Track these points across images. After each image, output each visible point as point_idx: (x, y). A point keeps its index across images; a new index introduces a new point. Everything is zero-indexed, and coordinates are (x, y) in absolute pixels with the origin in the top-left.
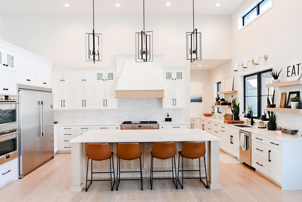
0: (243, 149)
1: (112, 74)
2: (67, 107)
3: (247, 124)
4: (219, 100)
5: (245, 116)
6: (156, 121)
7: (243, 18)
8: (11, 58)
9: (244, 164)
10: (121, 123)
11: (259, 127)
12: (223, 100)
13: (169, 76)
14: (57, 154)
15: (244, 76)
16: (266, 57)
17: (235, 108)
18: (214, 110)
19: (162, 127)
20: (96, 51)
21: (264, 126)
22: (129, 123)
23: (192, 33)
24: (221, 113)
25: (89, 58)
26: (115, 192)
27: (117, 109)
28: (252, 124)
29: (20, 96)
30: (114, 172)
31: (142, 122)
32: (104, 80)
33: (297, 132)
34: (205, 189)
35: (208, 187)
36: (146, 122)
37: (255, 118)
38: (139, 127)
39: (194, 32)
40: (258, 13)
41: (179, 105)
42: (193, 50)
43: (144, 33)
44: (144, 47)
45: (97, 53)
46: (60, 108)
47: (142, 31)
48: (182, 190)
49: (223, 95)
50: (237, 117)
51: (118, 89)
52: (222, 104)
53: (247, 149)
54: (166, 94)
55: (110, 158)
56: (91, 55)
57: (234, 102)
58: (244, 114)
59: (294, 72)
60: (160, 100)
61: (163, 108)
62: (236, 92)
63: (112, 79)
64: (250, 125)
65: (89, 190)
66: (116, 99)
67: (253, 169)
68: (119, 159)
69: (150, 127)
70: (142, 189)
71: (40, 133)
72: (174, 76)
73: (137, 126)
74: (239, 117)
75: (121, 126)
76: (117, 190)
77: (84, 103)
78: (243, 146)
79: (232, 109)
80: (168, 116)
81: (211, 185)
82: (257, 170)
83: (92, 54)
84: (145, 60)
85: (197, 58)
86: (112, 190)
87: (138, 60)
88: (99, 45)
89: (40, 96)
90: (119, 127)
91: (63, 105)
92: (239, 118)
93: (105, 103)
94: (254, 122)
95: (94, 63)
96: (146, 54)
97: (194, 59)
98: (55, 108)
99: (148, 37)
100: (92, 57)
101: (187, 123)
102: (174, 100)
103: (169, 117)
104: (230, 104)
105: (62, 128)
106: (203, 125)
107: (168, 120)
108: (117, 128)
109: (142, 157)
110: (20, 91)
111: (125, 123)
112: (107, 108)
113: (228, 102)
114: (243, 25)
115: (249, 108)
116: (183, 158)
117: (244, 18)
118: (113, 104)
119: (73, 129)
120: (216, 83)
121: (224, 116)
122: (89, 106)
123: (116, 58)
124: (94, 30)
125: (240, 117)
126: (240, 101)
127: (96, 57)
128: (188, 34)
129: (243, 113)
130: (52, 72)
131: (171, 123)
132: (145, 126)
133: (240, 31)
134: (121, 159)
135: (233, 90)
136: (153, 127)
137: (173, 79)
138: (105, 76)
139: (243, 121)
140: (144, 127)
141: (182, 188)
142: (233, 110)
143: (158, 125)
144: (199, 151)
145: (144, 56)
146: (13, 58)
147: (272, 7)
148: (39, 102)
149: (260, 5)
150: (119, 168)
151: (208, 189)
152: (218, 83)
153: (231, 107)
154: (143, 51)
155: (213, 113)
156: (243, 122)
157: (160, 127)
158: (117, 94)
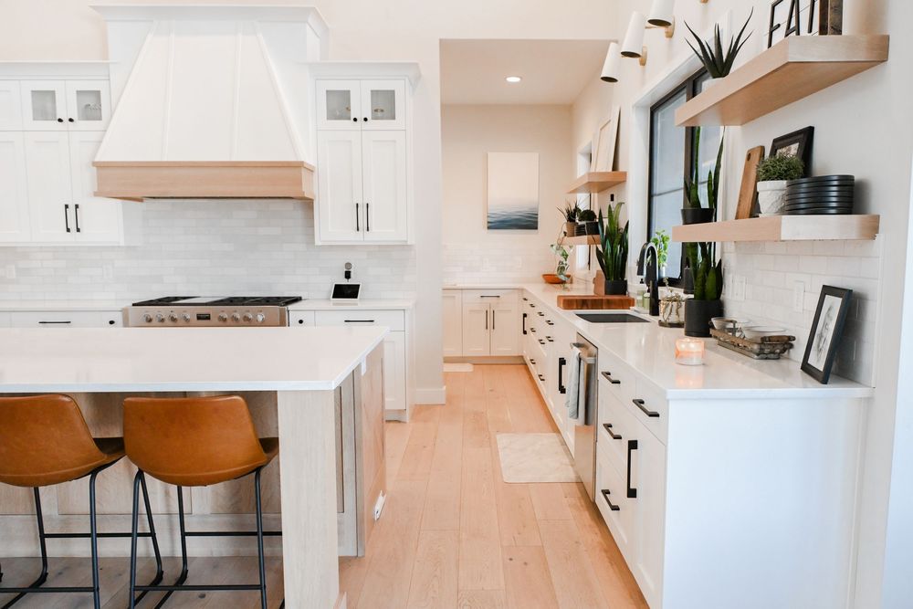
1: (98, 94)
3: (639, 309)
12: (587, 214)
13: (339, 106)
15: (652, 109)
17: (608, 243)
18: (566, 256)
19: (301, 322)
28: (652, 310)
32: (60, 120)
33: (791, 346)
38: (200, 317)
41: (383, 232)
53: (587, 421)
59: (793, 24)
61: (318, 242)
62: (624, 177)
63: (100, 116)
69: (246, 319)
72: (361, 106)
73: (191, 313)
74: (626, 281)
75: (125, 312)
78: (571, 409)
79: (597, 249)
80: (348, 275)
90: (118, 318)
92: (625, 285)
93: (72, 217)
94: (659, 302)
102: (362, 211)
103: (351, 282)
107: (345, 291)
108: (112, 323)
112: (80, 239)
118: (105, 220)
123: (106, 26)
125: (629, 283)
131: (356, 304)
132: (226, 316)
135: (613, 169)
137: (356, 120)
139: (631, 297)
140: (222, 319)
156: (631, 303)
157: (293, 318)
158: (101, 180)
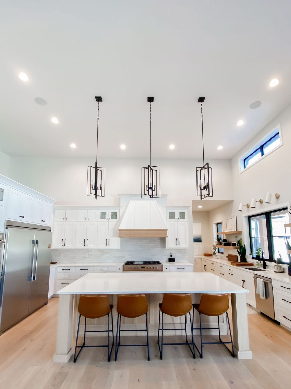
0: (261, 297)
1: (116, 213)
2: (68, 246)
3: (257, 267)
4: (221, 241)
5: (253, 258)
6: (159, 262)
7: (244, 160)
8: (2, 191)
9: (262, 314)
10: (123, 264)
11: (276, 271)
12: (225, 240)
13: (172, 216)
14: (53, 298)
15: (248, 217)
16: (277, 195)
17: (241, 249)
18: (216, 250)
19: (166, 269)
20: (98, 186)
21: (282, 271)
22: (132, 263)
23: (202, 168)
24: (222, 253)
25: (90, 193)
26: (113, 363)
27: (119, 248)
28: (264, 267)
29: (8, 234)
30: (112, 331)
31: (145, 263)
32: (107, 219)
34: (231, 358)
35: (234, 355)
36: (149, 263)
37: (267, 260)
38: (142, 268)
39: (204, 167)
40: (263, 154)
41: (183, 245)
42: (203, 186)
43: (151, 168)
44: (151, 182)
45: (99, 188)
46: (60, 247)
47: (149, 165)
48: (201, 359)
49: (225, 235)
50: (244, 259)
51: (121, 228)
52: (225, 245)
53: (266, 298)
54: (169, 233)
55: (108, 314)
56: (92, 190)
57: (239, 243)
58: (252, 255)
60: (163, 240)
61: (167, 248)
62: (240, 233)
63: (116, 218)
64: (262, 269)
65: (78, 361)
66: (119, 238)
67: (278, 323)
68: (119, 315)
69: (153, 268)
70: (149, 360)
71: (31, 276)
72: (177, 216)
73: (140, 267)
75: (123, 266)
76: (116, 360)
77: (86, 242)
78: (261, 294)
79: (237, 250)
80: (171, 256)
81: (239, 352)
82: (283, 325)
83: (94, 188)
84: (152, 196)
85: (209, 194)
86: (109, 360)
87: (144, 196)
88: (101, 180)
89: (35, 235)
90: (121, 268)
91: (63, 244)
92: (246, 259)
93: (108, 242)
94: (267, 266)
95: (96, 199)
96: (153, 189)
97: (205, 195)
98: (53, 247)
99: (155, 172)
100: (93, 192)
101: (191, 264)
102: (178, 240)
103: (172, 258)
104: (234, 245)
105: (60, 269)
106: (205, 265)
107: (172, 260)
108: (119, 269)
109: (148, 313)
110: (7, 228)
111: (128, 263)
112: (109, 247)
113: (233, 243)
114: (245, 167)
115: (257, 249)
116: (200, 314)
117: (246, 161)
118: (116, 243)
119: (72, 270)
120: (215, 224)
121: (227, 257)
122: (91, 246)
123: (120, 198)
124: (96, 163)
126: (246, 242)
127: (99, 192)
128: (198, 169)
129: (250, 254)
130: (54, 210)
131: (173, 264)
133: (241, 173)
134: (121, 316)
135: (236, 231)
136: (156, 268)
137: (176, 219)
138: (109, 215)
139: (252, 263)
140: (147, 268)
141: (201, 357)
142: (239, 251)
143: (162, 266)
144: (220, 306)
145: (151, 191)
146: (3, 191)
147: (282, 144)
148: (33, 241)
149: (264, 146)
150: (119, 323)
151: (234, 359)
152: (217, 224)
153: (237, 248)
154: (150, 187)
155: (214, 253)
156: (252, 265)
157: (164, 268)
158: (120, 233)
